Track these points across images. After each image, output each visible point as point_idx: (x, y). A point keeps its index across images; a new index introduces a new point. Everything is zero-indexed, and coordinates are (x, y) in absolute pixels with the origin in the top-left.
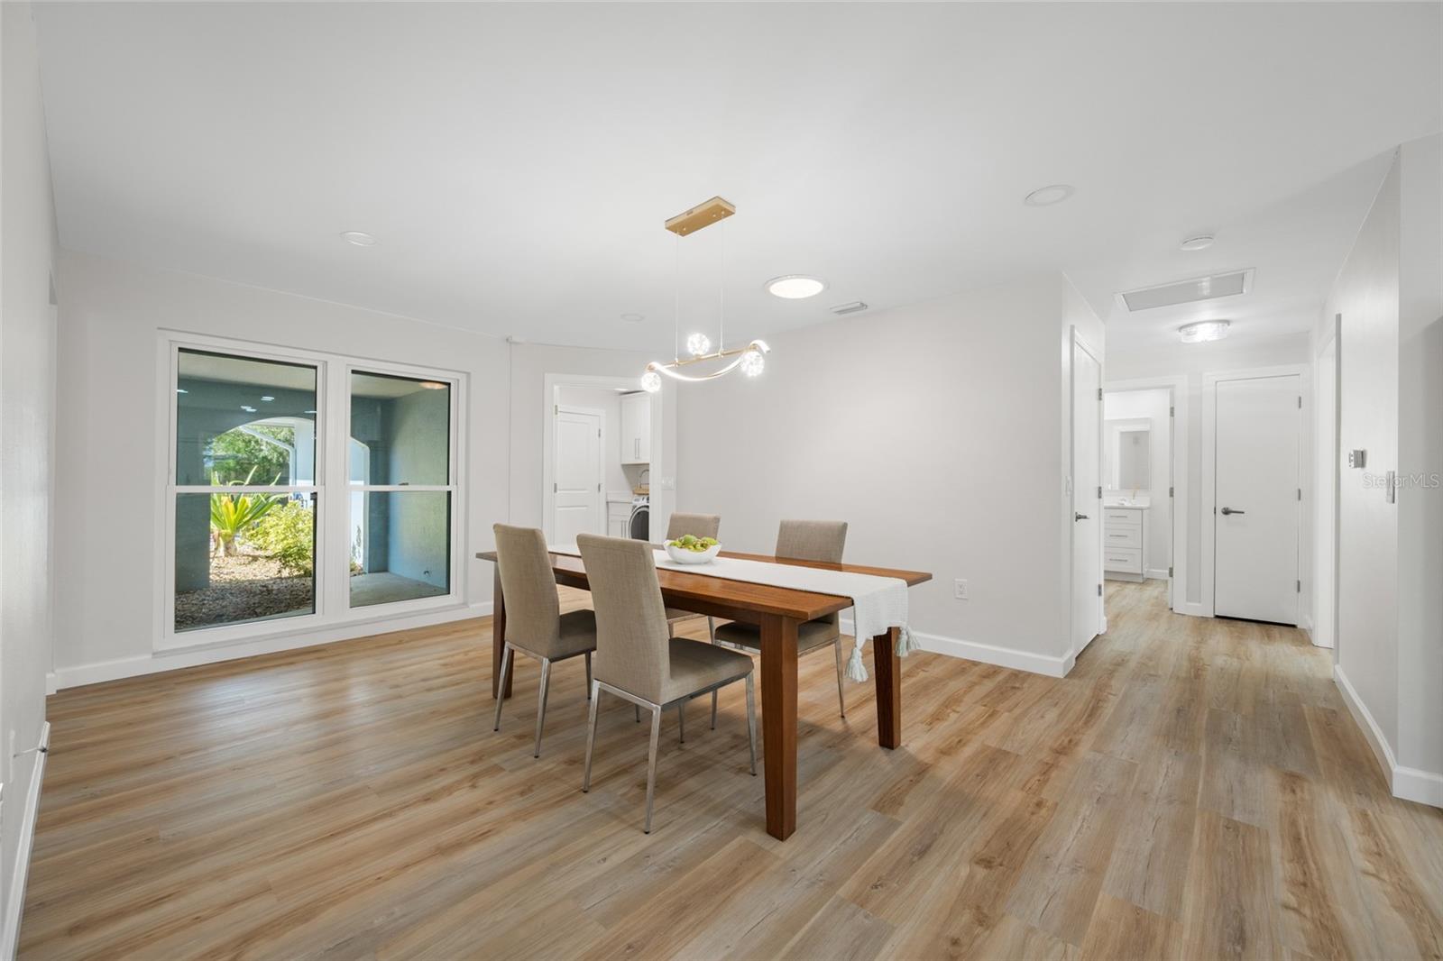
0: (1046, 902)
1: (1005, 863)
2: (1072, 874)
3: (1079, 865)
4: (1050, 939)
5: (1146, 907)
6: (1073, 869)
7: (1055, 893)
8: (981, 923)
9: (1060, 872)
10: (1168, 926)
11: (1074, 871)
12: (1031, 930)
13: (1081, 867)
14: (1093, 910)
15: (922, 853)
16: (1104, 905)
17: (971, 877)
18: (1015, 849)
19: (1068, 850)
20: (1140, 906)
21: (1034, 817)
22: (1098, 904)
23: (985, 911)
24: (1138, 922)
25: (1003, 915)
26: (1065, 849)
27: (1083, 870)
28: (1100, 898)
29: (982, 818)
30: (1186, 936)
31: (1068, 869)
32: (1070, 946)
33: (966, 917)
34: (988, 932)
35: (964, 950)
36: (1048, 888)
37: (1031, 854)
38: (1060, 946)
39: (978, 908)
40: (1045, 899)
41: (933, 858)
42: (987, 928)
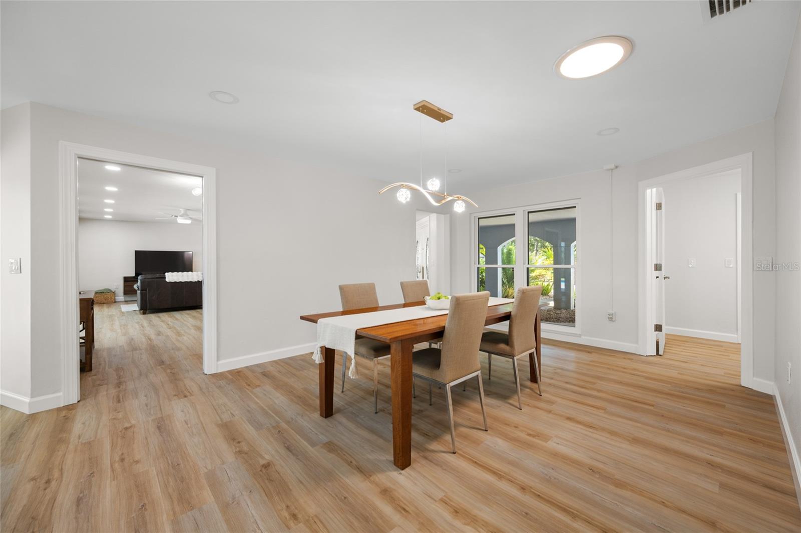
0: (229, 476)
1: (261, 473)
2: (233, 496)
3: (235, 503)
4: (215, 467)
5: (189, 513)
6: (235, 498)
7: (230, 481)
8: (239, 451)
9: (238, 491)
10: (174, 513)
11: (234, 498)
12: (223, 463)
13: (233, 503)
14: (211, 490)
15: (288, 448)
16: (208, 495)
17: (263, 458)
18: (266, 481)
19: (248, 505)
20: (193, 511)
21: (284, 506)
22: (210, 494)
23: (243, 455)
24: (189, 503)
25: (237, 459)
26: (249, 504)
27: (231, 502)
28: (212, 497)
29: (297, 478)
30: (165, 517)
31: (237, 496)
32: (206, 471)
33: (245, 448)
34: (234, 451)
35: (234, 443)
36: (234, 481)
37: (258, 486)
38: (209, 468)
39: (246, 453)
40: (231, 476)
41: (283, 451)
42: (236, 452)
